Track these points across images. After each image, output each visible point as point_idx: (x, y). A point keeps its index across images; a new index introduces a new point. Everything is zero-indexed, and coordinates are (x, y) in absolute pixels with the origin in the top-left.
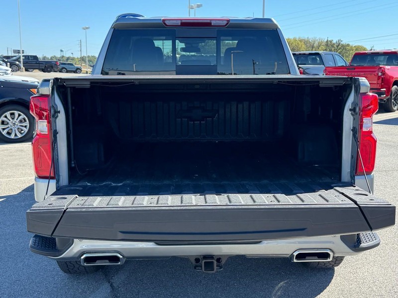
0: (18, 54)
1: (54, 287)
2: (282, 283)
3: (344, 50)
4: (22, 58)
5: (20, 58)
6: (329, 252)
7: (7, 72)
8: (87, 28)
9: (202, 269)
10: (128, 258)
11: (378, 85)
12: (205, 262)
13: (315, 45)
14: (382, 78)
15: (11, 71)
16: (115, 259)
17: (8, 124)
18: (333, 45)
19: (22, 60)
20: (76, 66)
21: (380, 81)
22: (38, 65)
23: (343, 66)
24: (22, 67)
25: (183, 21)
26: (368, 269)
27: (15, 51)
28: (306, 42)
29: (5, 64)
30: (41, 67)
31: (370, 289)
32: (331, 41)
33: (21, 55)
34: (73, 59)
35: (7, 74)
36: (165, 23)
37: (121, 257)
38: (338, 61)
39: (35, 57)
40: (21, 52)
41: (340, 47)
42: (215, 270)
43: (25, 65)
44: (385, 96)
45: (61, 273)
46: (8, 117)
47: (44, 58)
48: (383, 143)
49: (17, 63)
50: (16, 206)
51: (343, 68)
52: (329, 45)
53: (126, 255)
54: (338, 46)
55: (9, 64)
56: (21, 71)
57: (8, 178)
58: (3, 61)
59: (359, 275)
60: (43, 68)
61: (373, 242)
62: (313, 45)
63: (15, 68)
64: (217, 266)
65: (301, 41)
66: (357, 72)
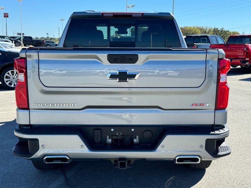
0: (20, 36)
1: (30, 178)
2: (172, 178)
3: (225, 34)
4: (22, 38)
5: (21, 38)
6: (198, 157)
7: (12, 46)
8: (63, 20)
9: (118, 167)
10: (73, 159)
11: (244, 56)
12: (120, 163)
13: (207, 31)
14: (247, 52)
15: (15, 46)
16: (65, 160)
17: (10, 78)
18: (218, 31)
19: (22, 39)
20: (56, 43)
21: (245, 54)
22: (32, 42)
23: (222, 44)
24: (22, 43)
25: (115, 14)
26: (227, 170)
27: (18, 34)
28: (201, 29)
29: (11, 42)
30: (34, 44)
31: (227, 182)
32: (217, 29)
33: (22, 36)
34: (54, 39)
35: (12, 47)
36: (103, 15)
37: (68, 158)
38: (219, 41)
39: (30, 38)
40: (22, 34)
41: (223, 32)
42: (126, 167)
43: (24, 42)
44: (248, 63)
45: (35, 169)
46: (10, 74)
47: (37, 38)
48: (245, 92)
49: (19, 41)
50: (11, 128)
51: (222, 45)
52: (216, 31)
53: (71, 157)
54: (221, 32)
55: (14, 41)
56: (21, 46)
57: (7, 111)
58: (10, 40)
59: (221, 173)
60: (35, 44)
61: (226, 152)
62: (206, 31)
63: (17, 44)
64: (128, 165)
65: (198, 28)
66: (231, 48)
